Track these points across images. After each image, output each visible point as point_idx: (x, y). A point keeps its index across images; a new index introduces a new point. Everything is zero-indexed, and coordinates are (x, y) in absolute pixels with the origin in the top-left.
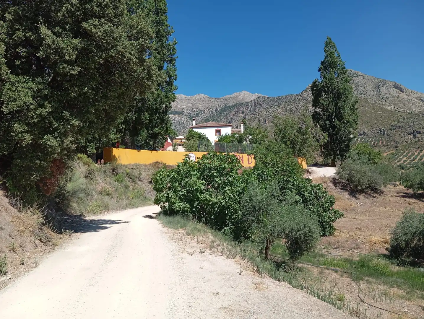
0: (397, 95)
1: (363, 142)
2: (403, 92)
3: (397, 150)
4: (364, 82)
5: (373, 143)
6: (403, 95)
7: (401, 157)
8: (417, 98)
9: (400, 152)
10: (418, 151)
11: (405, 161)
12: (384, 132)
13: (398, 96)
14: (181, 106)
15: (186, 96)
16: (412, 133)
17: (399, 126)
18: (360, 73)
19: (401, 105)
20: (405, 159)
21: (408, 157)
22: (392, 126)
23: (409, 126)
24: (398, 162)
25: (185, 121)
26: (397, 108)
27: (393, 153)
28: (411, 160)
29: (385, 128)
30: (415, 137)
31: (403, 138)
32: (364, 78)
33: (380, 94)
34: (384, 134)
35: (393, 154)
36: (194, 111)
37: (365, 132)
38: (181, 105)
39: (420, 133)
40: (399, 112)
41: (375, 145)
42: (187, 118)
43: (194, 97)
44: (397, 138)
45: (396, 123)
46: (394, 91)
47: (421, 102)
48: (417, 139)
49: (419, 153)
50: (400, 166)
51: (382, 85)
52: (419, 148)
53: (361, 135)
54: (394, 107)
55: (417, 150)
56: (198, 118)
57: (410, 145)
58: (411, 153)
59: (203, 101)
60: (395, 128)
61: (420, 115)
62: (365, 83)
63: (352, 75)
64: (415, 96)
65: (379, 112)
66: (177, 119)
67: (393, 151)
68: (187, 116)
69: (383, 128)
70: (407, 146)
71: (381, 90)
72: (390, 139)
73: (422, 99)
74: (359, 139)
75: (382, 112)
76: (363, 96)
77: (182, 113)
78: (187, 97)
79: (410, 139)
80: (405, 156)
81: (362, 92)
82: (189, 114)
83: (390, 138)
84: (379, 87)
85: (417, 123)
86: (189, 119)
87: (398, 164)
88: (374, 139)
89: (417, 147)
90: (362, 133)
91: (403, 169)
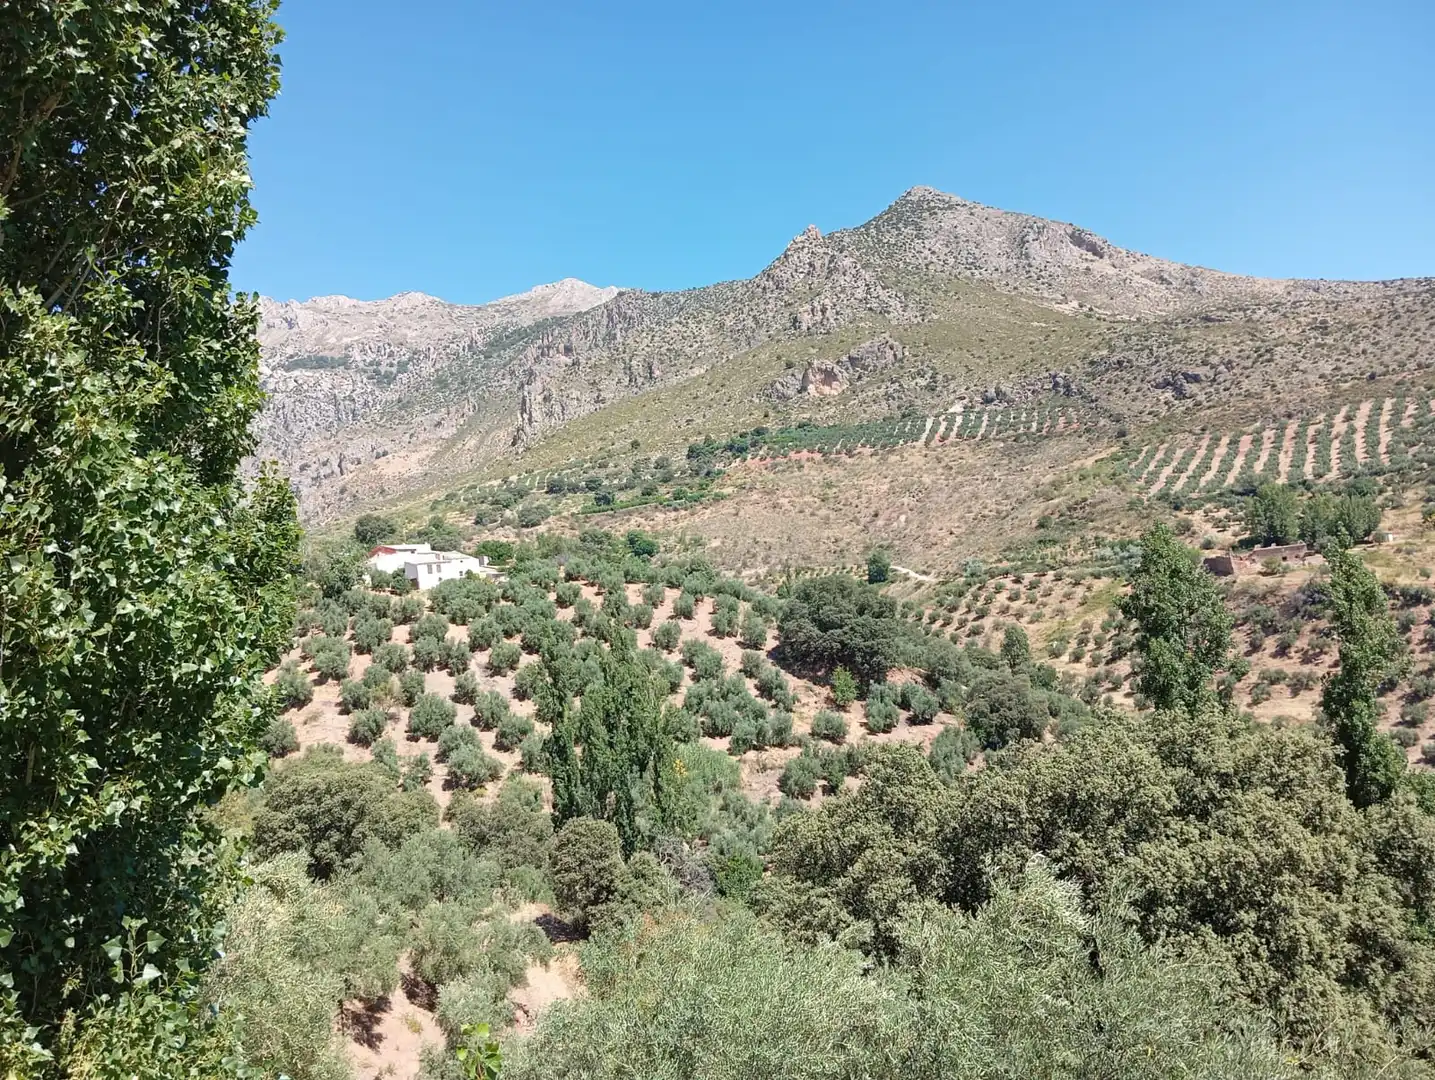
0: (1085, 265)
1: (1000, 424)
2: (1101, 257)
3: (1126, 443)
4: (975, 226)
5: (1034, 425)
6: (1101, 266)
7: (1151, 467)
8: (1146, 274)
9: (1139, 452)
10: (1205, 443)
11: (1171, 481)
12: (1067, 387)
13: (1088, 269)
14: (339, 339)
15: (354, 302)
16: (1169, 384)
17: (1119, 363)
18: (956, 199)
19: (1101, 298)
20: (1167, 471)
21: (1174, 464)
22: (1092, 363)
23: (1153, 360)
24: (1149, 483)
25: (359, 391)
26: (1091, 309)
27: (1114, 454)
28: (1190, 473)
29: (1068, 371)
30: (1180, 394)
31: (1138, 403)
32: (972, 214)
33: (1030, 265)
34: (1068, 392)
35: (1115, 458)
36: (391, 355)
37: (1003, 390)
38: (339, 333)
39: (1196, 379)
40: (1099, 319)
41: (1044, 432)
42: (365, 380)
43: (388, 306)
44: (1118, 404)
45: (1105, 352)
46: (1073, 254)
47: (1163, 287)
48: (1189, 403)
49: (1210, 449)
50: (1163, 497)
51: (1030, 238)
52: (1203, 430)
53: (987, 401)
54: (1081, 306)
55: (1200, 439)
56: (404, 377)
57: (1168, 426)
58: (1179, 453)
59: (421, 317)
60: (1107, 370)
61: (1177, 325)
62: (978, 231)
63: (932, 204)
64: (1140, 267)
65: (1035, 324)
66: (326, 385)
67: (1114, 449)
68: (365, 372)
69: (1062, 374)
70: (1160, 427)
71: (1032, 252)
72: (1092, 409)
73: (1166, 276)
74: (985, 417)
75: (1045, 322)
76: (976, 272)
77: (345, 362)
78: (361, 303)
79: (1166, 403)
80: (1165, 462)
81: (970, 260)
82: (371, 364)
83: (1093, 405)
84: (1023, 242)
85: (1178, 347)
86: (374, 384)
87: (1154, 490)
88: (1035, 414)
89: (1197, 430)
90: (992, 392)
91: (1177, 508)
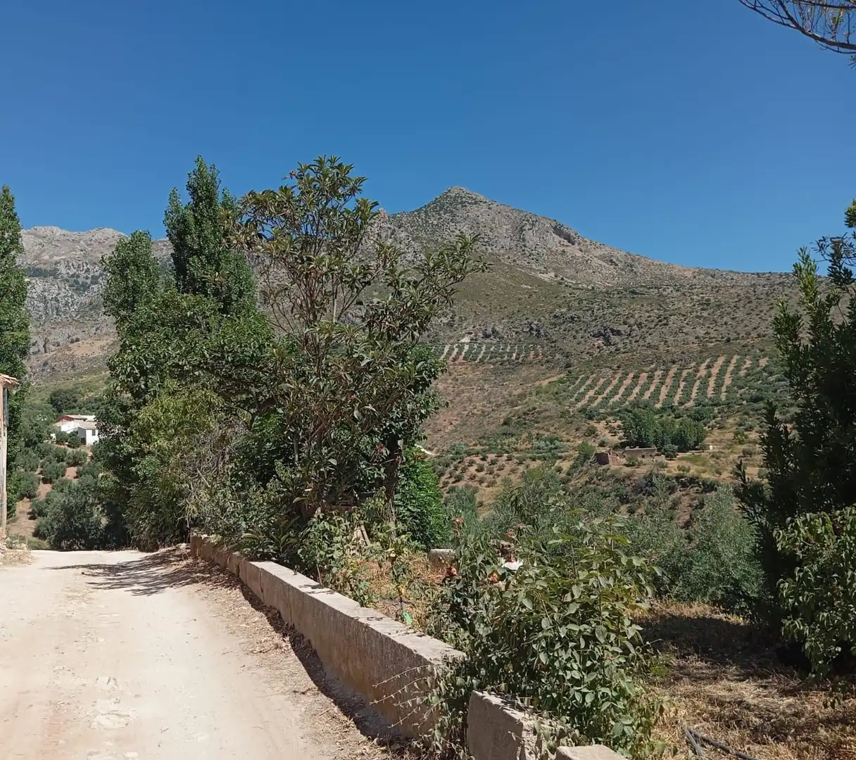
0: (562, 249)
1: (492, 353)
2: (573, 244)
3: (570, 372)
4: (491, 217)
5: (514, 355)
6: (573, 250)
7: (582, 390)
8: (602, 258)
9: (577, 379)
10: (618, 376)
11: (592, 400)
12: (538, 331)
13: (564, 251)
14: (51, 257)
15: (64, 232)
16: (601, 335)
17: (572, 318)
18: (481, 197)
19: (570, 272)
20: (591, 393)
21: (597, 388)
22: (555, 316)
23: (594, 318)
24: (578, 400)
25: (62, 294)
26: (562, 279)
27: (561, 379)
28: (605, 395)
29: (539, 321)
30: (608, 342)
31: (581, 346)
32: (489, 209)
33: (525, 246)
34: (538, 335)
35: (561, 381)
36: (88, 270)
37: (497, 329)
38: (51, 253)
39: (618, 333)
40: (567, 286)
41: (520, 361)
42: (67, 288)
43: (87, 236)
44: (568, 345)
45: (564, 310)
46: (554, 241)
47: (612, 267)
48: (613, 348)
49: (621, 381)
50: (583, 410)
51: (527, 227)
52: (619, 367)
53: (486, 336)
54: (556, 276)
55: (615, 373)
56: (95, 287)
57: (597, 363)
58: (602, 381)
59: (110, 246)
60: (564, 322)
61: (614, 295)
62: (493, 220)
63: (464, 200)
64: (599, 252)
65: (524, 286)
66: (39, 288)
67: (562, 375)
68: (68, 281)
69: (536, 322)
70: (592, 364)
71: (527, 238)
72: (552, 347)
73: (614, 260)
74: (484, 348)
75: (530, 285)
76: (489, 248)
77: (54, 273)
78: (69, 233)
79: (598, 347)
80: (591, 387)
81: (486, 240)
82: (73, 276)
83: (553, 345)
84: (522, 230)
85: (611, 310)
86: (73, 290)
87: (579, 405)
88: (516, 348)
89: (615, 367)
90: (489, 331)
91: (591, 418)
